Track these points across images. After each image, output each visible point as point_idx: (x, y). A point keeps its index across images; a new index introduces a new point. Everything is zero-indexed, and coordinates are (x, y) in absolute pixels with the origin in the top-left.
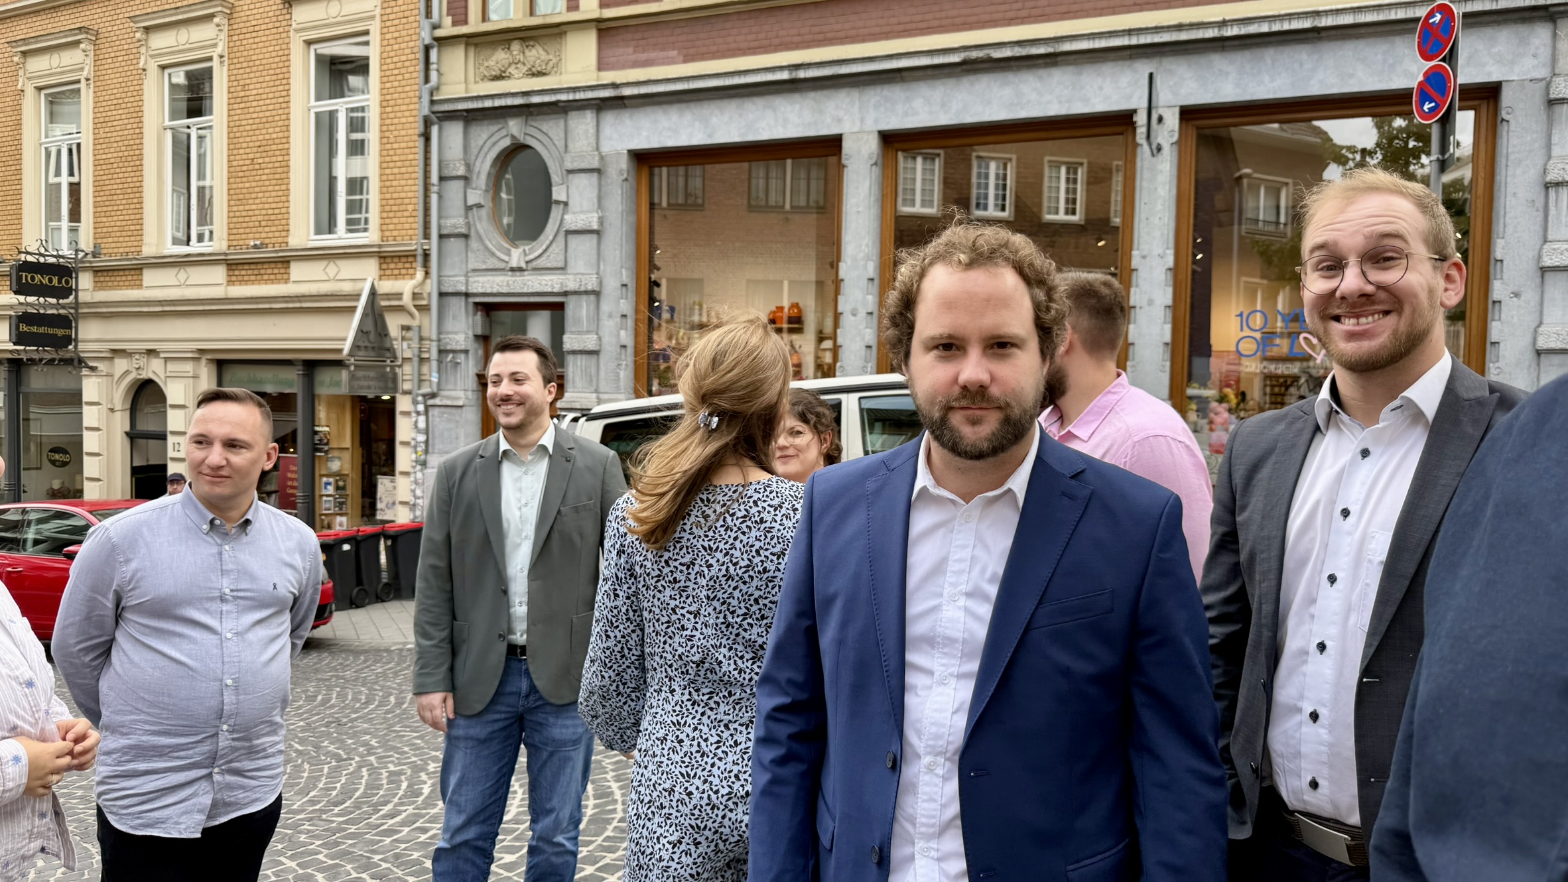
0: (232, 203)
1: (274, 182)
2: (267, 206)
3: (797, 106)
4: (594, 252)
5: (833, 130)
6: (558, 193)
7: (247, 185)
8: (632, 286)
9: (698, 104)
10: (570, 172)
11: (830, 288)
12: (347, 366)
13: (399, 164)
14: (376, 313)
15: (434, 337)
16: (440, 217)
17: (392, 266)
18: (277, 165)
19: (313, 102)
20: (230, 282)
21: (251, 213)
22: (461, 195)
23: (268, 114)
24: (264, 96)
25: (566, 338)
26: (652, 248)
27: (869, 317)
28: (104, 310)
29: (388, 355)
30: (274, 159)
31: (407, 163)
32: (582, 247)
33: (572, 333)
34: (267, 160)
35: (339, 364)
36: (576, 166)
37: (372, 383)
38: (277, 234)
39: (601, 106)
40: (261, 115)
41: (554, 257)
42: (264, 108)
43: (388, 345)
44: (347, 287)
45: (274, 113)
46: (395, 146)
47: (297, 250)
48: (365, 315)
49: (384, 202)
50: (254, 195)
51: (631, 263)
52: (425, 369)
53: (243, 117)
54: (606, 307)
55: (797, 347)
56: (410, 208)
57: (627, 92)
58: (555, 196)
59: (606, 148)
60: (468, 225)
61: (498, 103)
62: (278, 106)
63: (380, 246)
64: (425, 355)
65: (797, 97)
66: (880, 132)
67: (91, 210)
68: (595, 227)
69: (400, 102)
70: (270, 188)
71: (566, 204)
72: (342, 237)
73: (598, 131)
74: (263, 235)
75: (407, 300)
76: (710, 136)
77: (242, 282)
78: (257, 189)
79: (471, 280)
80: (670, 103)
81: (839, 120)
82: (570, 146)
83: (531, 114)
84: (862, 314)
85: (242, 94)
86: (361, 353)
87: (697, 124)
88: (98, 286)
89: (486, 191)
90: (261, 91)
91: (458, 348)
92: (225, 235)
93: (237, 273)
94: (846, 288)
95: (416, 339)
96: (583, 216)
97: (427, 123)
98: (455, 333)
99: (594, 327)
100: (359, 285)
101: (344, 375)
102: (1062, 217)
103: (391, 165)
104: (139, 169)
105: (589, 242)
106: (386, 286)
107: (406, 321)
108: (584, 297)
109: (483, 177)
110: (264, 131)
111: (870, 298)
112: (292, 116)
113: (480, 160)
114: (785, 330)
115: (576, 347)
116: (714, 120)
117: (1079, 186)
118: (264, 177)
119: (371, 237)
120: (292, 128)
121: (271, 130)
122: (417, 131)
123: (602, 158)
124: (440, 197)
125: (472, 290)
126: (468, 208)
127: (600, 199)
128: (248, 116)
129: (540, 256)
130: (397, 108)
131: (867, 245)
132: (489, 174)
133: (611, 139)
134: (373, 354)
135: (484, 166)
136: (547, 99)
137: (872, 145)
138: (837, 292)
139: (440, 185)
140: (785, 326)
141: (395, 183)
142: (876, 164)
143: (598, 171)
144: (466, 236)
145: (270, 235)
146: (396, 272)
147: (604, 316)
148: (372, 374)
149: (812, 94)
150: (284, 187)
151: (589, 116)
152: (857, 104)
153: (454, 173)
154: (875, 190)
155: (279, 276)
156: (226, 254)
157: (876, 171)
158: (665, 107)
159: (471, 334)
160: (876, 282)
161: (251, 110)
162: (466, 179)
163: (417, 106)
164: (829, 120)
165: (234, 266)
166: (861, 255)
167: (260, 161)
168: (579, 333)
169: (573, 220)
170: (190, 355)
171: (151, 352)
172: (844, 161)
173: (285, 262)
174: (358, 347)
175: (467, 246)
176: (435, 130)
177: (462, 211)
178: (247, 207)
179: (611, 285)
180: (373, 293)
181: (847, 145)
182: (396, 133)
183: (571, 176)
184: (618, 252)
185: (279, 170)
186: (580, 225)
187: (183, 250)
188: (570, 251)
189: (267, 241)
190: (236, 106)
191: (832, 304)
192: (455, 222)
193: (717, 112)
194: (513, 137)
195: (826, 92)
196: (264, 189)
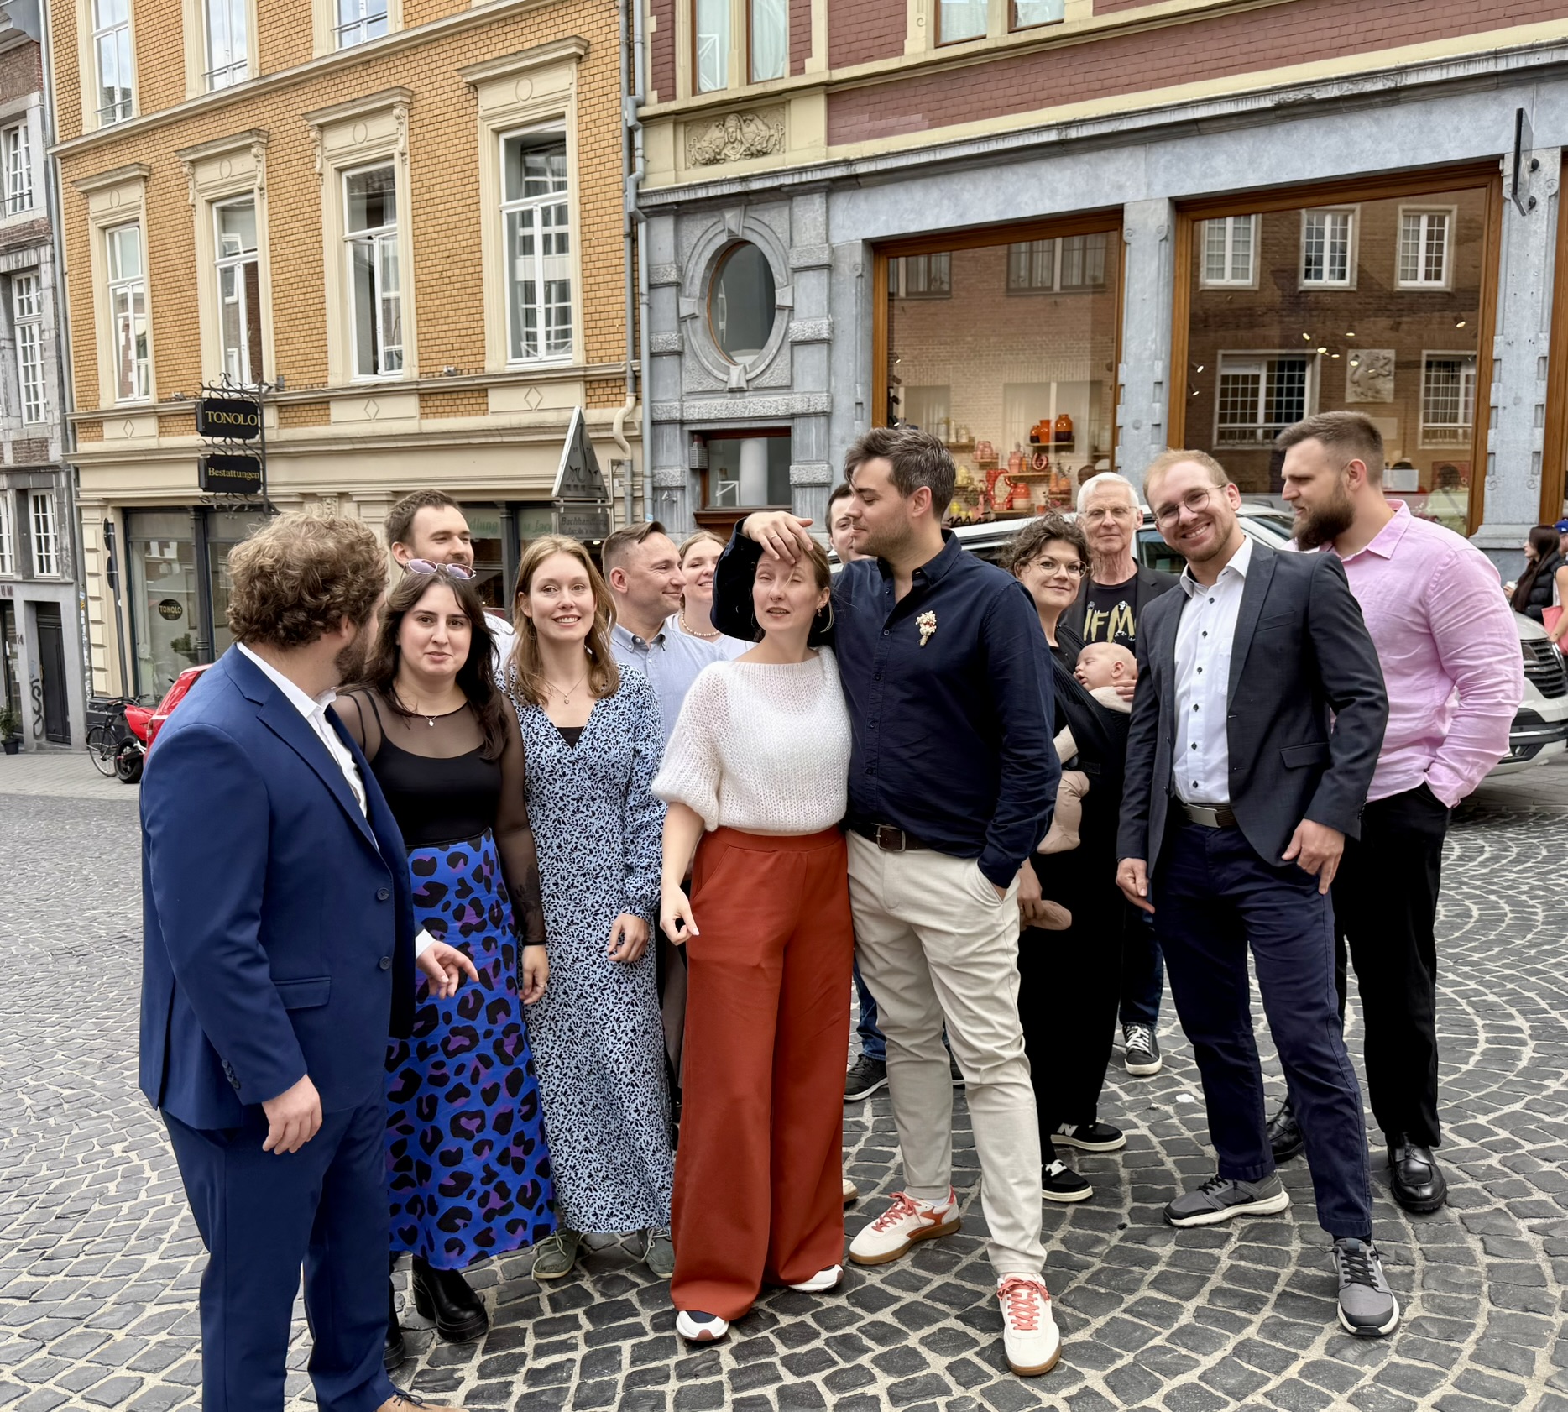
0: (422, 323)
1: (466, 298)
2: (459, 326)
3: (1068, 173)
4: (825, 365)
5: (1114, 200)
6: (782, 297)
7: (437, 302)
8: (867, 406)
9: (946, 178)
10: (796, 270)
11: (1108, 395)
12: (557, 508)
13: (603, 271)
14: (584, 448)
15: (648, 472)
16: (650, 333)
17: (599, 391)
18: (468, 277)
19: (504, 203)
20: (423, 415)
21: (442, 335)
22: (674, 306)
23: (456, 218)
24: (451, 198)
25: (793, 469)
26: (891, 357)
27: (1156, 430)
28: (292, 450)
29: (599, 494)
30: (464, 271)
31: (612, 270)
32: (811, 361)
33: (801, 463)
34: (457, 272)
35: (548, 505)
36: (803, 262)
37: (583, 527)
38: (472, 358)
39: (832, 188)
40: (449, 219)
41: (777, 376)
42: (452, 212)
43: (598, 483)
44: (551, 418)
45: (463, 216)
46: (599, 249)
47: (495, 376)
48: (573, 450)
49: (588, 317)
50: (444, 314)
51: (866, 377)
52: (639, 510)
53: (428, 223)
54: (838, 430)
55: (1066, 469)
56: (617, 322)
57: (862, 169)
58: (779, 301)
59: (836, 240)
60: (682, 340)
61: (712, 192)
62: (466, 209)
63: (585, 369)
64: (639, 494)
65: (1067, 160)
66: (1170, 199)
67: (272, 338)
68: (825, 335)
69: (601, 196)
70: (462, 305)
71: (791, 309)
72: (544, 359)
73: (828, 218)
74: (457, 360)
75: (617, 430)
76: (961, 216)
77: (435, 414)
78: (448, 307)
79: (686, 404)
80: (913, 178)
81: (1120, 187)
82: (796, 238)
83: (750, 203)
84: (1147, 426)
85: (427, 196)
86: (569, 493)
87: (946, 202)
88: (284, 423)
89: (701, 298)
90: (447, 192)
91: (674, 484)
92: (416, 362)
93: (430, 404)
94: (1127, 395)
95: (628, 476)
96: (811, 323)
97: (633, 221)
98: (671, 467)
99: (824, 455)
100: (564, 415)
101: (554, 518)
102: (1421, 283)
103: (594, 272)
104: (320, 288)
105: (817, 354)
106: (594, 416)
107: (616, 454)
108: (814, 420)
109: (698, 282)
110: (452, 239)
111: (1157, 406)
112: (482, 220)
113: (693, 261)
114: (1052, 449)
115: (805, 480)
116: (966, 196)
117: (1445, 242)
118: (455, 293)
119: (574, 357)
120: (483, 233)
121: (460, 238)
122: (622, 231)
123: (833, 251)
124: (650, 308)
125: (687, 417)
126: (681, 320)
127: (830, 300)
128: (434, 222)
129: (762, 373)
130: (598, 205)
131: (1154, 341)
132: (704, 278)
133: (843, 227)
134: (581, 493)
135: (698, 269)
136: (768, 183)
137: (1161, 216)
138: (1116, 401)
139: (649, 294)
140: (1052, 444)
141: (600, 294)
142: (1166, 239)
143: (828, 267)
144: (680, 354)
145: (465, 359)
146: (604, 398)
147: (836, 441)
148: (582, 517)
149: (1086, 157)
150: (477, 303)
151: (818, 201)
152: (1143, 166)
153: (665, 280)
154: (1166, 270)
155: (476, 407)
156: (418, 383)
157: (1166, 248)
158: (907, 183)
159: (687, 467)
160: (1165, 386)
161: (438, 215)
162: (678, 285)
163: (621, 201)
164: (1107, 188)
165: (427, 396)
166: (1147, 353)
167: (450, 273)
168: (808, 462)
169: (800, 328)
170: (384, 498)
171: (342, 496)
172: (1126, 238)
173: (482, 390)
174: (568, 486)
175: (681, 365)
176: (642, 228)
177: (675, 324)
178: (438, 328)
179: (844, 404)
180: (581, 424)
181: (1129, 218)
182: (598, 234)
183: (797, 275)
184: (851, 365)
185: (471, 283)
186: (808, 334)
187: (371, 379)
188: (796, 365)
189: (461, 366)
190: (421, 211)
191: (1110, 415)
192: (668, 337)
193: (969, 186)
194: (730, 231)
195: (1103, 153)
196: (455, 306)
